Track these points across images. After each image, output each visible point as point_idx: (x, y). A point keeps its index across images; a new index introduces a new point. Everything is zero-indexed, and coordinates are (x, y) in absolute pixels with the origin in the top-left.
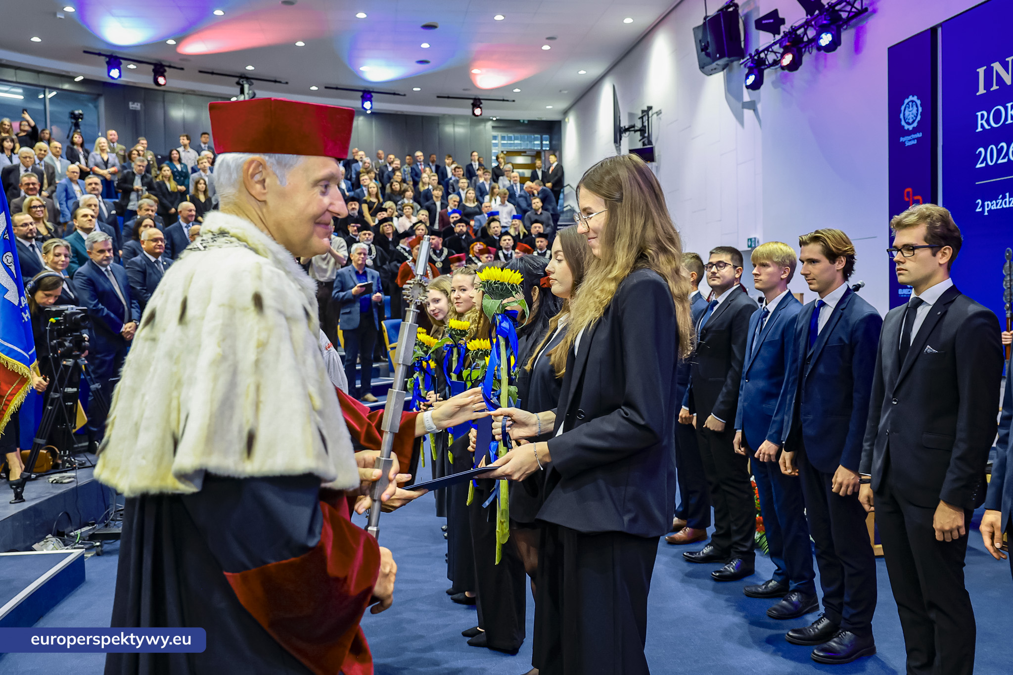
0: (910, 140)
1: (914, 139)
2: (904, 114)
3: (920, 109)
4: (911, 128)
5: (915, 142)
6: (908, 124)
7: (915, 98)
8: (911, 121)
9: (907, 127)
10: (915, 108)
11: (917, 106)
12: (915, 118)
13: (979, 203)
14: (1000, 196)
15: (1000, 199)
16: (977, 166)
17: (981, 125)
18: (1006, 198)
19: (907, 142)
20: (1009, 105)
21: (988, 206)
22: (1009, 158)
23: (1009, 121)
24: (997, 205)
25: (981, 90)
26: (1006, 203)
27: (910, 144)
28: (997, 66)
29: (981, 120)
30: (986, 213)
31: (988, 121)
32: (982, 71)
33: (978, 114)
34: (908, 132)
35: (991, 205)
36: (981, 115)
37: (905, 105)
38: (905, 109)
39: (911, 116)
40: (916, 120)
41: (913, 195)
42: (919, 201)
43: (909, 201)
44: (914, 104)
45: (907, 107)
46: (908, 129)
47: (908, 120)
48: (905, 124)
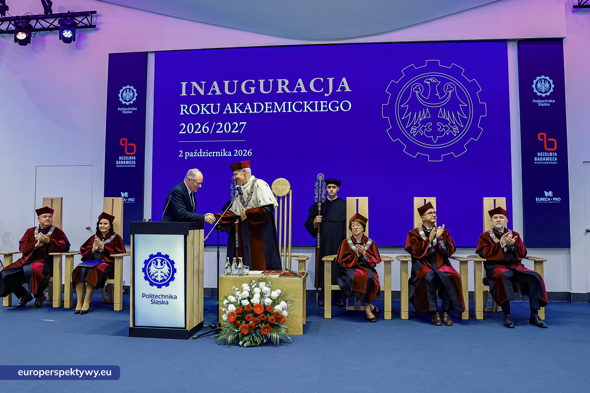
0: (127, 111)
1: (130, 111)
2: (122, 95)
3: (136, 95)
4: (127, 103)
5: (131, 112)
7: (132, 87)
8: (128, 100)
9: (124, 102)
10: (131, 94)
11: (133, 92)
12: (131, 99)
13: (181, 152)
14: (196, 150)
15: (196, 152)
16: (181, 133)
17: (184, 112)
18: (200, 152)
19: (124, 112)
20: (203, 105)
21: (187, 154)
22: (202, 131)
23: (203, 113)
24: (193, 154)
25: (184, 94)
26: (199, 154)
27: (126, 113)
28: (194, 84)
29: (183, 109)
30: (186, 158)
31: (188, 110)
32: (184, 84)
33: (182, 106)
34: (125, 106)
35: (190, 154)
36: (183, 106)
37: (123, 90)
38: (123, 92)
39: (128, 97)
40: (132, 100)
41: (128, 143)
42: (133, 147)
43: (125, 146)
44: (131, 91)
45: (125, 91)
46: (125, 104)
47: (125, 99)
48: (122, 101)
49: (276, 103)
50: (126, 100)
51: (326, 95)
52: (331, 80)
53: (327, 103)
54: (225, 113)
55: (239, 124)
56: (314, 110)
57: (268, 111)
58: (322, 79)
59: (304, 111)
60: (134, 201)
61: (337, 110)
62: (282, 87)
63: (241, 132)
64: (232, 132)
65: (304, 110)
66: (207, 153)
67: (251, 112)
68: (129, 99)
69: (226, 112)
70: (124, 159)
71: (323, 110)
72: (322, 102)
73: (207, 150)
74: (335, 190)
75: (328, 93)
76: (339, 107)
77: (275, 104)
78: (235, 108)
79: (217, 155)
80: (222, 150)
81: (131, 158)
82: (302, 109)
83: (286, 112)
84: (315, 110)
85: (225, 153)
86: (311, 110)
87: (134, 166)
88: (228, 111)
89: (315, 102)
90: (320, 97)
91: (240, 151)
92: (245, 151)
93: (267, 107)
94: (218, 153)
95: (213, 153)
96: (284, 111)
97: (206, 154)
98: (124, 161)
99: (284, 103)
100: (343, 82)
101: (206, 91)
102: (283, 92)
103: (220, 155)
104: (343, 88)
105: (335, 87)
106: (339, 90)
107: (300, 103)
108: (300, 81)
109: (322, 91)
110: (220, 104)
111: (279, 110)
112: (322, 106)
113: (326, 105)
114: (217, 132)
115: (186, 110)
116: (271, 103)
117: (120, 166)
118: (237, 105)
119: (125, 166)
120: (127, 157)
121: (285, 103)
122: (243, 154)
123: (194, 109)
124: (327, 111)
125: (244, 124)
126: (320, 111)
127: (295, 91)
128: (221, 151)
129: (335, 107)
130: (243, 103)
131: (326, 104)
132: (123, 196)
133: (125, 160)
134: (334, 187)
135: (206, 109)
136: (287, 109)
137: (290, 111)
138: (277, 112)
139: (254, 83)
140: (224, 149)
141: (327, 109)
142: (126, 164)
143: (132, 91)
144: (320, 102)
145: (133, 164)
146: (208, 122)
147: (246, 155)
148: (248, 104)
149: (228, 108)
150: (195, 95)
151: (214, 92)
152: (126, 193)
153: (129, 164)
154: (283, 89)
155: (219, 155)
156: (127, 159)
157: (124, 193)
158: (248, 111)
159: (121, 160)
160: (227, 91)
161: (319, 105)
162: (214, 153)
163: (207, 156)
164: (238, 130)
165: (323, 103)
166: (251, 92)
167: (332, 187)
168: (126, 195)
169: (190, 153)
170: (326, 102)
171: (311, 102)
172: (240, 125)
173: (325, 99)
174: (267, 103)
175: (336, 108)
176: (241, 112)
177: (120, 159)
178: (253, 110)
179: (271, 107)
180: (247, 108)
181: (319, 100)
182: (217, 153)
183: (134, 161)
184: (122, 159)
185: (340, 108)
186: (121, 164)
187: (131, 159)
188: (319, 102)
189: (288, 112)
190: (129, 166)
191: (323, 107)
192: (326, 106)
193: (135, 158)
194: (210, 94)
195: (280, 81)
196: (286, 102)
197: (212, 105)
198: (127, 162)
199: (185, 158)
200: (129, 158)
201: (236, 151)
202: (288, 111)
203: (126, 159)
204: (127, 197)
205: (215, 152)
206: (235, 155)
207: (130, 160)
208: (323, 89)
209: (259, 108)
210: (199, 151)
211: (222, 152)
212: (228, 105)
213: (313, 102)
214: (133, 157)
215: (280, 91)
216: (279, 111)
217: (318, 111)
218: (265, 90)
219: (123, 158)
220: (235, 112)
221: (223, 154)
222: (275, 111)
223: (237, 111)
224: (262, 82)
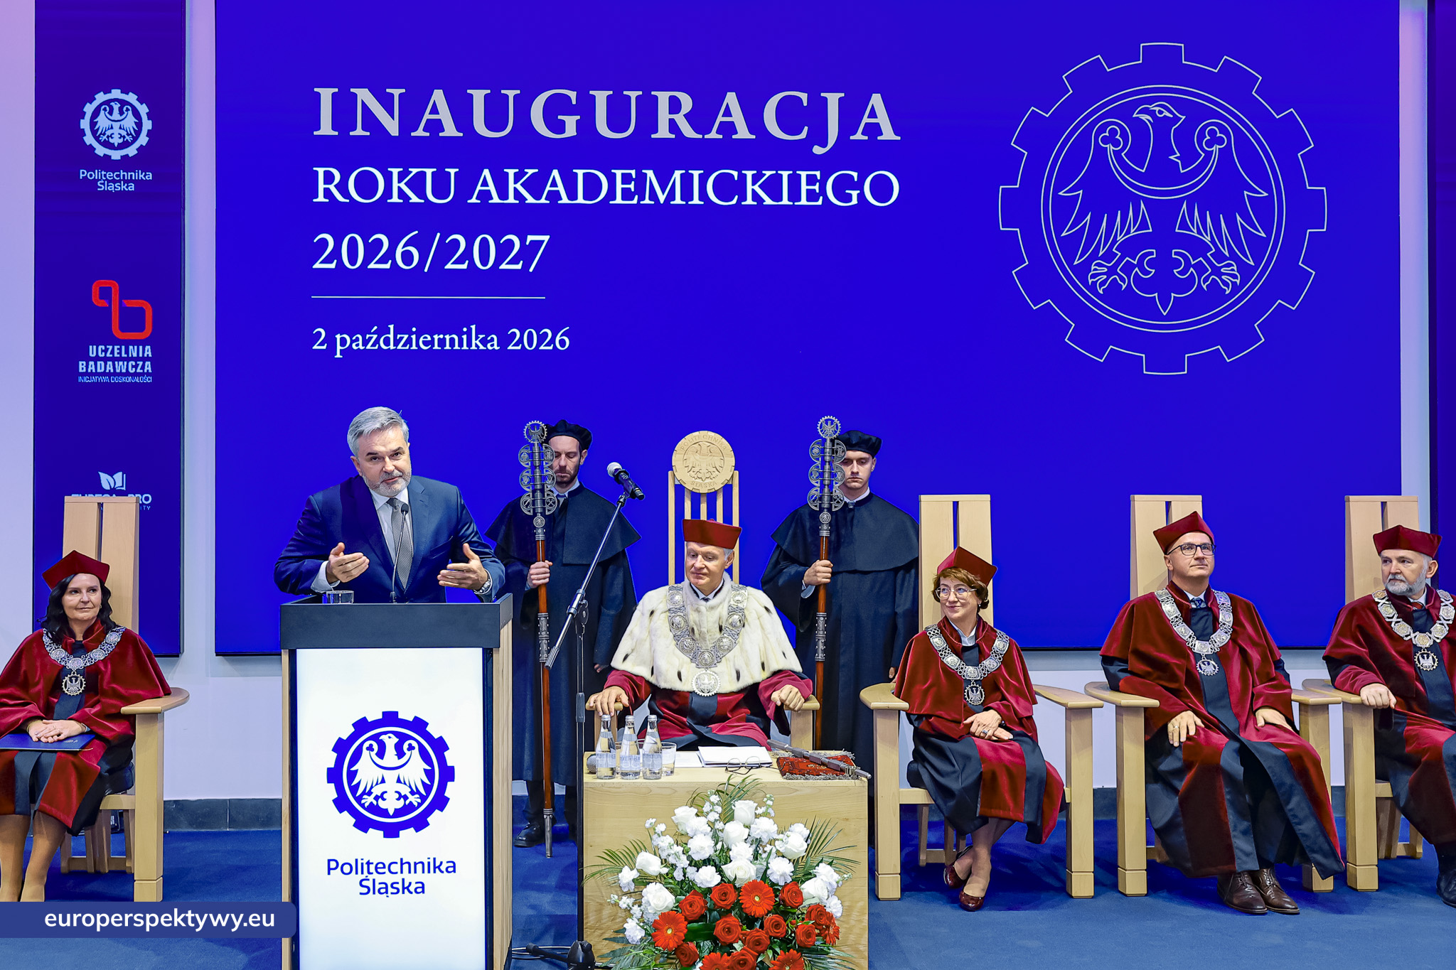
1: (127, 182)
2: (93, 124)
3: (147, 125)
4: (116, 155)
5: (132, 187)
6: (107, 145)
7: (132, 98)
8: (116, 141)
9: (101, 151)
10: (130, 122)
11: (136, 114)
12: (129, 138)
13: (319, 333)
14: (376, 328)
15: (374, 333)
16: (317, 265)
17: (328, 193)
18: (389, 333)
19: (104, 184)
20: (395, 172)
21: (343, 342)
22: (394, 263)
23: (395, 199)
24: (365, 343)
25: (326, 128)
26: (387, 342)
27: (111, 188)
28: (364, 95)
29: (325, 183)
30: (338, 355)
31: (342, 187)
32: (326, 95)
33: (321, 171)
34: (107, 163)
35: (352, 342)
36: (325, 172)
37: (95, 104)
38: (96, 113)
39: (116, 131)
40: (133, 142)
41: (122, 297)
42: (141, 311)
43: (108, 311)
44: (127, 110)
45: (105, 109)
46: (107, 157)
47: (105, 137)
48: (95, 144)
49: (650, 174)
50: (111, 141)
51: (818, 150)
52: (833, 100)
53: (819, 178)
54: (474, 200)
55: (523, 241)
56: (778, 202)
57: (623, 199)
58: (804, 97)
59: (743, 203)
60: (148, 505)
61: (855, 201)
62: (670, 119)
63: (531, 270)
64: (501, 267)
65: (745, 200)
66: (414, 337)
67: (565, 200)
68: (121, 141)
69: (477, 198)
70: (109, 355)
71: (808, 200)
72: (804, 174)
73: (414, 329)
74: (864, 471)
75: (824, 145)
76: (859, 192)
77: (646, 174)
78: (511, 185)
79: (448, 347)
80: (465, 329)
81: (133, 351)
82: (736, 197)
83: (684, 203)
84: (781, 200)
85: (476, 338)
86: (768, 201)
87: (149, 380)
88: (485, 195)
89: (779, 172)
90: (797, 157)
91: (530, 334)
92: (546, 334)
93: (619, 186)
94: (452, 340)
95: (436, 337)
96: (678, 200)
97: (409, 341)
98: (110, 363)
99: (677, 174)
100: (873, 106)
101: (408, 123)
102: (673, 136)
103: (461, 344)
104: (874, 130)
105: (848, 124)
106: (859, 136)
107: (732, 176)
108: (731, 99)
109: (803, 135)
110: (457, 170)
111: (662, 198)
112: (804, 187)
113: (818, 184)
114: (449, 266)
115: (335, 186)
116: (633, 172)
117: (94, 379)
118: (515, 174)
119: (115, 380)
120: (120, 349)
121: (682, 175)
122: (539, 344)
123: (366, 185)
124: (820, 202)
125: (543, 241)
126: (796, 204)
127: (714, 135)
128: (464, 333)
129: (847, 191)
130: (537, 170)
131: (818, 181)
132: (106, 486)
133: (113, 359)
134: (861, 461)
135: (406, 184)
136: (687, 194)
137: (696, 201)
138: (653, 203)
139: (574, 102)
140: (473, 327)
141: (821, 198)
142: (118, 371)
143: (130, 112)
144: (798, 172)
145: (142, 374)
146: (417, 232)
147: (551, 348)
148: (555, 173)
149: (485, 183)
150: (368, 134)
151: (435, 126)
152: (119, 477)
153: (127, 374)
154: (673, 126)
155: (457, 347)
156: (120, 353)
157: (112, 475)
158: (554, 196)
159: (96, 359)
160: (480, 127)
161: (794, 182)
162: (439, 339)
163: (414, 347)
164: (521, 262)
165: (807, 175)
166: (563, 132)
167: (855, 462)
168: (119, 483)
169: (354, 338)
170: (818, 174)
171: (768, 173)
172: (527, 243)
173: (813, 162)
174: (619, 173)
175: (851, 195)
176: (530, 200)
177: (91, 355)
178: (572, 194)
179: (632, 186)
180: (551, 186)
181: (795, 166)
182: (448, 337)
183: (148, 363)
184: (101, 355)
185: (861, 196)
186: (99, 371)
187: (135, 355)
188: (794, 172)
189: (690, 203)
190: (130, 379)
191: (808, 191)
192: (816, 187)
193: (148, 351)
194: (420, 132)
195: (663, 97)
196: (684, 171)
197: (429, 172)
198: (121, 367)
199: (336, 354)
200: (127, 352)
201: (514, 334)
202: (692, 199)
203: (116, 355)
204: (124, 488)
205: (441, 336)
206: (510, 348)
207: (133, 359)
208: (806, 128)
209: (592, 186)
210: (383, 331)
211: (465, 337)
212: (486, 173)
213: (774, 172)
214: (141, 347)
215: (663, 132)
216: (662, 201)
217: (791, 203)
218: (612, 126)
219: (106, 351)
220: (511, 199)
221: (469, 344)
222: (647, 201)
223: (517, 194)
224: (601, 97)
